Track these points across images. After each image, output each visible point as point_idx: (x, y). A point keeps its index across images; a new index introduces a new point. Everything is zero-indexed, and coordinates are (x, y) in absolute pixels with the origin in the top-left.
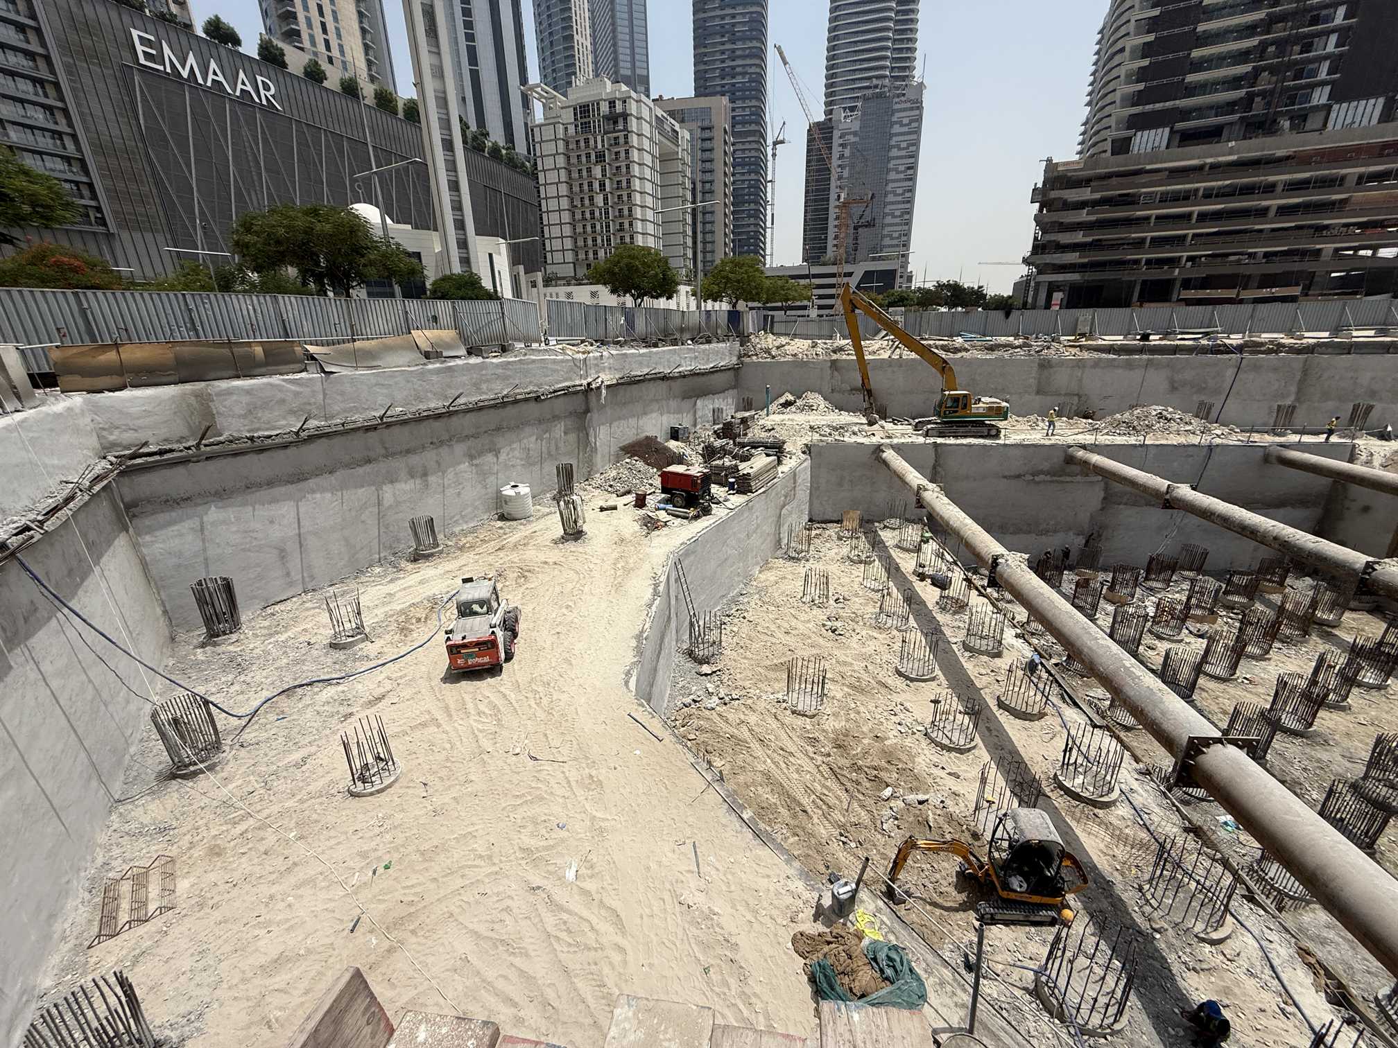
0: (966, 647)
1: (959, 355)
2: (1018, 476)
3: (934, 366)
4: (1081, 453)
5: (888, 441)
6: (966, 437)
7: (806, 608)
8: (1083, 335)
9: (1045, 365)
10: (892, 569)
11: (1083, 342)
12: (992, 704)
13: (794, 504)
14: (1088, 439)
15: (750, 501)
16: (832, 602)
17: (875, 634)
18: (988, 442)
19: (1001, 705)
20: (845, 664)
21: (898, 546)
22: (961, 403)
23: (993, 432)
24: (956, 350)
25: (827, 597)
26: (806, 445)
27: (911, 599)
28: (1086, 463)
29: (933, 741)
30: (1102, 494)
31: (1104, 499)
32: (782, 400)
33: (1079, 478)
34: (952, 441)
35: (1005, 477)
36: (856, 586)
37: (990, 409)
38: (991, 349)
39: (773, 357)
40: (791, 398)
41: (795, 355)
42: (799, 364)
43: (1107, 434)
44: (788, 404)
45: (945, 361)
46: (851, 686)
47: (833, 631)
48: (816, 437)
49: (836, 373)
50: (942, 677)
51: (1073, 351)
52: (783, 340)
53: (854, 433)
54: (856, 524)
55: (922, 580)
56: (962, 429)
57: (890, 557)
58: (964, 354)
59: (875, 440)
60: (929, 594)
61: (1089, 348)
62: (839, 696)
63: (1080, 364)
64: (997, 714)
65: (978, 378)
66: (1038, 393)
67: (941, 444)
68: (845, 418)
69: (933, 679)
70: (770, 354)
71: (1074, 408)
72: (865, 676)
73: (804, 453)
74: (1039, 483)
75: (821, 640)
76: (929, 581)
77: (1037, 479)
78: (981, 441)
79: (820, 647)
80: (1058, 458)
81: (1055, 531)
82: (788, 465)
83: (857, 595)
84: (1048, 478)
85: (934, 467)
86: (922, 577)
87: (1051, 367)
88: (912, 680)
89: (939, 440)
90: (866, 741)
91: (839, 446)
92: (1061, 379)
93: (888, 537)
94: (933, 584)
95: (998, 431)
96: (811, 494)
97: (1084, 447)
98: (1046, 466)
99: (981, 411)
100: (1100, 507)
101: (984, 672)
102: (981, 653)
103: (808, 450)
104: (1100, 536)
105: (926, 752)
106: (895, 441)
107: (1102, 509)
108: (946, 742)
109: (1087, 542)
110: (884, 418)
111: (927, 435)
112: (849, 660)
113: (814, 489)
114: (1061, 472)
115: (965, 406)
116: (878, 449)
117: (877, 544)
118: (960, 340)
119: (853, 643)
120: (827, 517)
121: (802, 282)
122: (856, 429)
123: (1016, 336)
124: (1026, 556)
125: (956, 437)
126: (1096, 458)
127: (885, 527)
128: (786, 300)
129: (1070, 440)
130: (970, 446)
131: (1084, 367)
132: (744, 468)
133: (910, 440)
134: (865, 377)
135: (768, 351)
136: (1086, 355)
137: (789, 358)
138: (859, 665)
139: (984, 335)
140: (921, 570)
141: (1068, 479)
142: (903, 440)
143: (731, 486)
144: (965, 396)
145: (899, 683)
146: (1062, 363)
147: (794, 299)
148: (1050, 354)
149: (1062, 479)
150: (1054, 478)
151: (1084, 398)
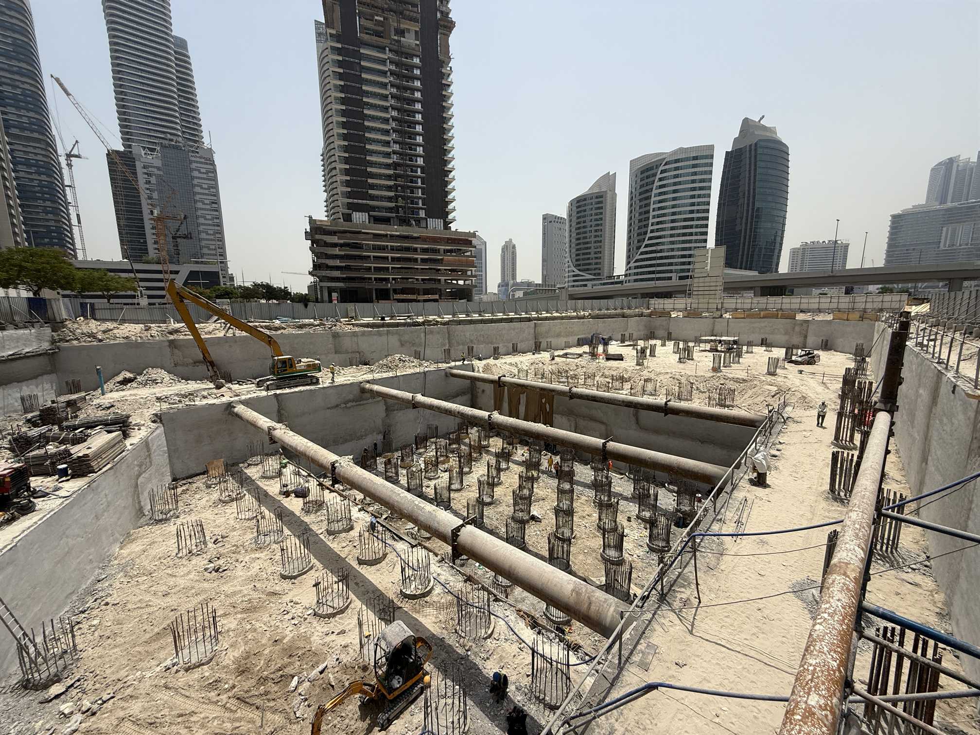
0: (330, 533)
1: (279, 332)
2: (337, 406)
3: (262, 340)
4: (368, 386)
5: (236, 398)
6: (297, 386)
7: (184, 562)
8: (352, 318)
9: (336, 335)
10: (262, 497)
11: (353, 322)
12: (355, 564)
13: (152, 469)
14: (369, 377)
15: (93, 481)
16: (210, 545)
17: (257, 555)
18: (312, 387)
19: (361, 562)
20: (234, 593)
21: (263, 477)
22: (288, 364)
23: (314, 381)
24: (277, 329)
25: (205, 543)
26: (156, 415)
27: (282, 514)
28: (371, 391)
29: (321, 616)
30: (385, 408)
32: (120, 378)
33: (370, 400)
34: (287, 391)
35: (328, 408)
36: (232, 522)
37: (309, 366)
38: (301, 327)
39: (100, 341)
40: (129, 375)
41: (127, 338)
42: (129, 344)
43: (379, 372)
44: (126, 382)
45: (269, 337)
46: (245, 611)
47: (217, 571)
48: (165, 406)
49: (176, 351)
50: (317, 563)
51: (350, 327)
52: (110, 325)
53: (204, 397)
54: (222, 470)
55: (288, 496)
56: (292, 382)
57: (258, 487)
58: (282, 331)
59: (224, 400)
60: (295, 505)
61: (357, 325)
62: (233, 626)
63: (354, 334)
64: (359, 570)
65: (295, 346)
66: (336, 353)
67: (280, 394)
68: (193, 386)
69: (311, 568)
70: (95, 337)
71: (358, 360)
72: (255, 595)
73: (154, 422)
74: (350, 408)
75: (206, 585)
76: (293, 495)
77: (348, 405)
78: (308, 388)
79: (204, 591)
80: (356, 391)
81: (366, 435)
82: (136, 437)
83: (234, 529)
84: (354, 404)
85: (279, 411)
86: (287, 494)
87: (339, 336)
88: (295, 577)
89: (278, 392)
90: (266, 652)
91: (191, 411)
92: (347, 343)
93: (253, 472)
94: (297, 496)
95: (318, 379)
96: (169, 456)
97: (368, 382)
98: (351, 397)
99: (303, 368)
100: (385, 415)
101: (345, 545)
102: (340, 532)
103: (158, 418)
104: (389, 431)
105: (318, 628)
106: (243, 397)
107: (387, 416)
108: (330, 611)
109: (384, 437)
110: (230, 380)
111: (268, 389)
112: (239, 588)
113: (173, 452)
114: (361, 399)
115: (291, 366)
116: (229, 406)
117: (244, 481)
118: (278, 322)
119: (240, 572)
120: (192, 472)
121: (123, 275)
122: (205, 393)
123: (315, 319)
124: (351, 457)
125: (290, 387)
126: (376, 387)
127: (249, 465)
128: (108, 290)
129: (360, 379)
130: (301, 392)
131: (357, 336)
132: (78, 450)
133: (255, 395)
134: (205, 352)
135: (92, 335)
136: (356, 329)
137: (122, 341)
138: (247, 589)
139: (294, 319)
140: (285, 489)
141: (365, 402)
142: (249, 396)
143: (63, 473)
144: (289, 359)
145: (286, 585)
146: (345, 334)
147: (116, 289)
148: (337, 329)
149: (362, 402)
150: (358, 403)
151: (362, 354)
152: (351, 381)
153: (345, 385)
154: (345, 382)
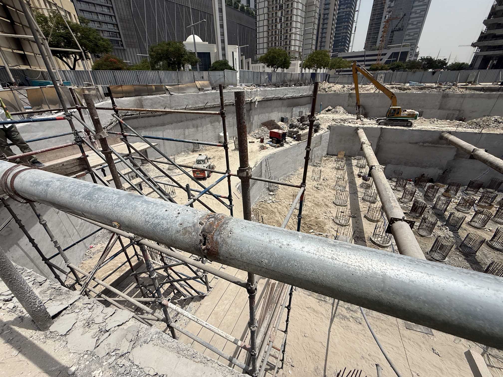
0: (363, 199)
1: (406, 91)
2: (416, 143)
3: (388, 96)
4: (446, 135)
5: (362, 126)
6: (396, 126)
7: (311, 181)
8: (470, 82)
9: (445, 96)
10: (351, 173)
11: (470, 85)
12: (362, 216)
13: (320, 147)
14: (453, 129)
15: (299, 143)
16: (321, 180)
17: (331, 191)
18: (405, 128)
19: (365, 217)
20: (317, 198)
21: (356, 166)
22: (398, 111)
23: (409, 124)
24: (405, 89)
25: (320, 178)
26: (329, 126)
27: (352, 183)
28: (447, 139)
29: (334, 222)
30: (455, 153)
31: (456, 155)
32: (327, 109)
33: (445, 146)
34: (390, 127)
35: (410, 143)
36: (333, 176)
37: (409, 115)
38: (421, 89)
39: (326, 92)
40: (330, 108)
41: (335, 91)
42: (336, 95)
43: (465, 128)
44: (329, 110)
45: (393, 94)
46: (315, 204)
47: (317, 188)
48: (334, 123)
49: (350, 99)
50: (349, 207)
51: (461, 90)
52: (331, 85)
53: (350, 122)
54: (342, 156)
55: (359, 177)
56: (395, 123)
57: (352, 169)
58: (408, 91)
59: (357, 125)
60: (359, 181)
61: (470, 89)
62: (309, 206)
63: (463, 96)
64: (362, 219)
65: (412, 101)
66: (439, 109)
67: (384, 128)
68: (350, 116)
69: (345, 206)
70: (325, 90)
71: (456, 116)
72: (322, 202)
73: (328, 129)
74: (426, 146)
75: (312, 190)
76: (362, 178)
77: (425, 145)
78: (402, 128)
79: (310, 192)
80: (436, 137)
81: (430, 167)
82: (320, 132)
83: (332, 179)
84: (430, 145)
85: (380, 137)
86: (359, 176)
87: (448, 97)
88: (337, 205)
89: (384, 127)
90: (312, 218)
91: (342, 127)
92: (452, 103)
93: (354, 162)
94: (363, 179)
95: (412, 124)
96: (328, 144)
97: (450, 133)
98: (430, 139)
99: (405, 115)
100: (453, 159)
101: (365, 207)
102: (367, 201)
103: (329, 128)
104: (451, 170)
105: (331, 224)
106: (365, 126)
107: (454, 159)
108: (338, 222)
109: (444, 173)
110: (366, 116)
111: (379, 124)
112: (319, 197)
113: (330, 143)
114: (438, 143)
115: (398, 113)
116: (357, 129)
117: (350, 165)
118: (408, 85)
119: (323, 193)
120: (334, 154)
122: (350, 121)
123: (436, 83)
124: (384, 167)
125: (392, 126)
126: (452, 137)
127: (355, 159)
128: (340, 68)
129: (444, 129)
130: (396, 129)
131: (465, 97)
132: (301, 132)
133: (372, 126)
134: (358, 100)
135: (324, 89)
136: (468, 92)
137: (333, 92)
138: (321, 199)
139: (421, 83)
140: (360, 174)
141: (440, 146)
142: (369, 126)
143: (294, 138)
144: (399, 109)
145: (333, 205)
146: (454, 96)
147: (343, 67)
148: (450, 91)
149: (437, 145)
150: (433, 145)
151: (462, 112)
152: (436, 130)
153: (429, 131)
154: (431, 129)
